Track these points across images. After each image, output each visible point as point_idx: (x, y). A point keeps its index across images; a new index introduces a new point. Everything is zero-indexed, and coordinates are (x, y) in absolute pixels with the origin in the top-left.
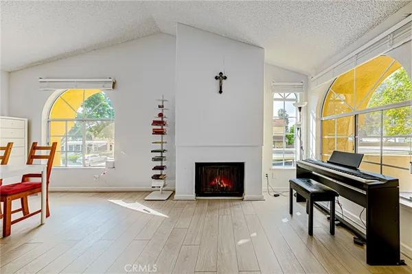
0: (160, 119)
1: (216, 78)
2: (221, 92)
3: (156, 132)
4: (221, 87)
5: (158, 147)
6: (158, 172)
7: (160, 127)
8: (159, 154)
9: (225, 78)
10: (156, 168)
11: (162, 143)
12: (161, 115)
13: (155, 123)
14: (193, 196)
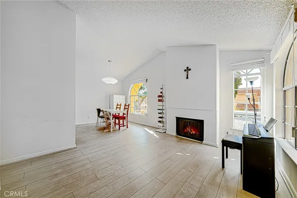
0: (161, 94)
1: (185, 71)
2: (187, 78)
3: (159, 101)
4: (187, 76)
5: (161, 108)
6: (161, 120)
7: (161, 98)
8: (161, 111)
9: (190, 70)
10: (159, 117)
11: (163, 106)
12: (161, 92)
13: (159, 96)
14: (175, 133)
